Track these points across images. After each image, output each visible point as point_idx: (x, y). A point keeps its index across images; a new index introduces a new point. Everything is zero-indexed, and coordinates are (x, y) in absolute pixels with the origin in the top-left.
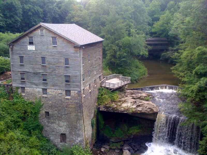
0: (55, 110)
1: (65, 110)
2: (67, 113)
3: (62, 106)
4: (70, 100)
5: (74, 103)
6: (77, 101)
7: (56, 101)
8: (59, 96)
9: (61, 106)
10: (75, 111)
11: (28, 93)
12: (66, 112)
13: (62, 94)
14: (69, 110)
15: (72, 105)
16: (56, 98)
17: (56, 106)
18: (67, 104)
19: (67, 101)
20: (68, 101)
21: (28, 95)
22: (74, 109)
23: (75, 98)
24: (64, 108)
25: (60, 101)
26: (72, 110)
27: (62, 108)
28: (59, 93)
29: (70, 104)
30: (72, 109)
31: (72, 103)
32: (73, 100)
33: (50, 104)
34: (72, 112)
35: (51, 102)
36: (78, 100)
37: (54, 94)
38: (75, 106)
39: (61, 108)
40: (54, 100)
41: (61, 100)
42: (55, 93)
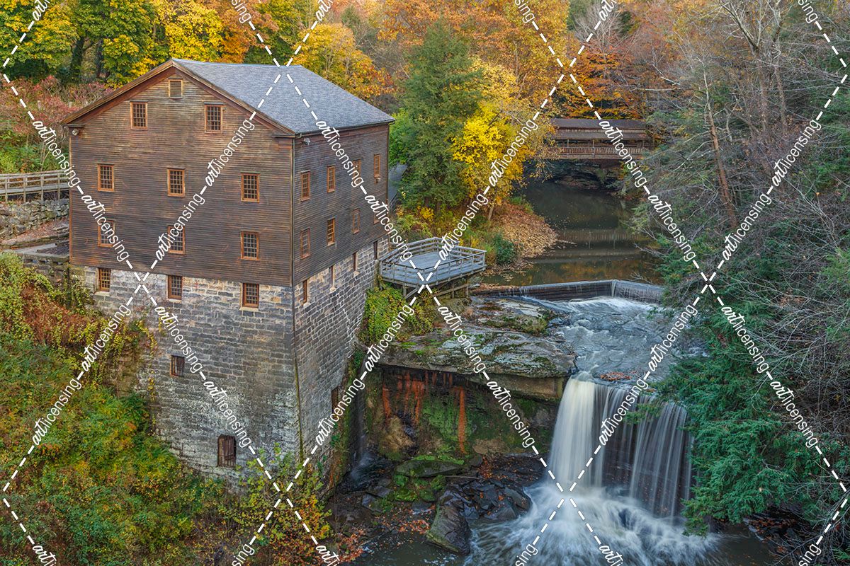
0: (206, 352)
1: (237, 351)
2: (244, 363)
3: (228, 339)
4: (254, 317)
5: (270, 328)
6: (278, 322)
7: (209, 320)
8: (220, 303)
9: (225, 339)
10: (273, 355)
11: (122, 289)
12: (243, 360)
13: (231, 295)
14: (252, 353)
15: (261, 334)
16: (209, 309)
17: (210, 337)
18: (247, 331)
19: (247, 320)
20: (251, 320)
21: (119, 295)
22: (268, 351)
23: (273, 310)
24: (235, 345)
25: (224, 320)
26: (262, 352)
27: (227, 343)
28: (220, 293)
29: (255, 332)
30: (260, 349)
31: (262, 327)
32: (265, 318)
33: (190, 329)
34: (259, 358)
35: (193, 324)
36: (283, 318)
37: (205, 294)
38: (270, 339)
39: (225, 346)
40: (201, 316)
41: (225, 317)
42: (207, 293)
